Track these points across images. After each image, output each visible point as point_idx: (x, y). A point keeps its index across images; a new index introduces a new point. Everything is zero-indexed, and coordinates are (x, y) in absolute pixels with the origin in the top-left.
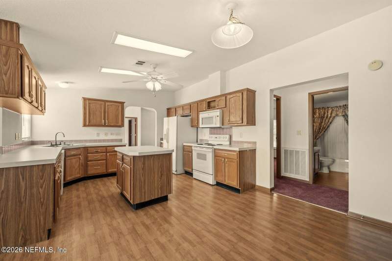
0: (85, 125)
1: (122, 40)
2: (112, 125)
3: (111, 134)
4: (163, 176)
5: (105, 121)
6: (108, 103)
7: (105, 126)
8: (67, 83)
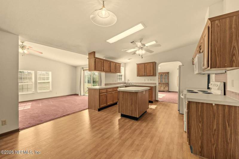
0: (137, 76)
1: (112, 41)
2: (148, 75)
3: (151, 80)
4: (132, 105)
5: (145, 74)
6: (147, 64)
7: (145, 76)
8: (129, 59)
